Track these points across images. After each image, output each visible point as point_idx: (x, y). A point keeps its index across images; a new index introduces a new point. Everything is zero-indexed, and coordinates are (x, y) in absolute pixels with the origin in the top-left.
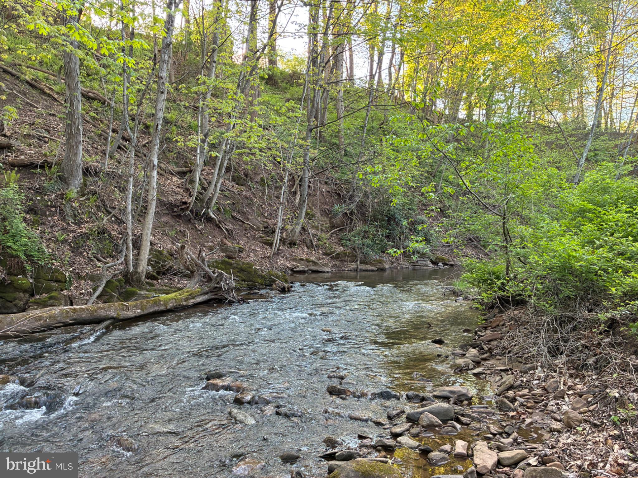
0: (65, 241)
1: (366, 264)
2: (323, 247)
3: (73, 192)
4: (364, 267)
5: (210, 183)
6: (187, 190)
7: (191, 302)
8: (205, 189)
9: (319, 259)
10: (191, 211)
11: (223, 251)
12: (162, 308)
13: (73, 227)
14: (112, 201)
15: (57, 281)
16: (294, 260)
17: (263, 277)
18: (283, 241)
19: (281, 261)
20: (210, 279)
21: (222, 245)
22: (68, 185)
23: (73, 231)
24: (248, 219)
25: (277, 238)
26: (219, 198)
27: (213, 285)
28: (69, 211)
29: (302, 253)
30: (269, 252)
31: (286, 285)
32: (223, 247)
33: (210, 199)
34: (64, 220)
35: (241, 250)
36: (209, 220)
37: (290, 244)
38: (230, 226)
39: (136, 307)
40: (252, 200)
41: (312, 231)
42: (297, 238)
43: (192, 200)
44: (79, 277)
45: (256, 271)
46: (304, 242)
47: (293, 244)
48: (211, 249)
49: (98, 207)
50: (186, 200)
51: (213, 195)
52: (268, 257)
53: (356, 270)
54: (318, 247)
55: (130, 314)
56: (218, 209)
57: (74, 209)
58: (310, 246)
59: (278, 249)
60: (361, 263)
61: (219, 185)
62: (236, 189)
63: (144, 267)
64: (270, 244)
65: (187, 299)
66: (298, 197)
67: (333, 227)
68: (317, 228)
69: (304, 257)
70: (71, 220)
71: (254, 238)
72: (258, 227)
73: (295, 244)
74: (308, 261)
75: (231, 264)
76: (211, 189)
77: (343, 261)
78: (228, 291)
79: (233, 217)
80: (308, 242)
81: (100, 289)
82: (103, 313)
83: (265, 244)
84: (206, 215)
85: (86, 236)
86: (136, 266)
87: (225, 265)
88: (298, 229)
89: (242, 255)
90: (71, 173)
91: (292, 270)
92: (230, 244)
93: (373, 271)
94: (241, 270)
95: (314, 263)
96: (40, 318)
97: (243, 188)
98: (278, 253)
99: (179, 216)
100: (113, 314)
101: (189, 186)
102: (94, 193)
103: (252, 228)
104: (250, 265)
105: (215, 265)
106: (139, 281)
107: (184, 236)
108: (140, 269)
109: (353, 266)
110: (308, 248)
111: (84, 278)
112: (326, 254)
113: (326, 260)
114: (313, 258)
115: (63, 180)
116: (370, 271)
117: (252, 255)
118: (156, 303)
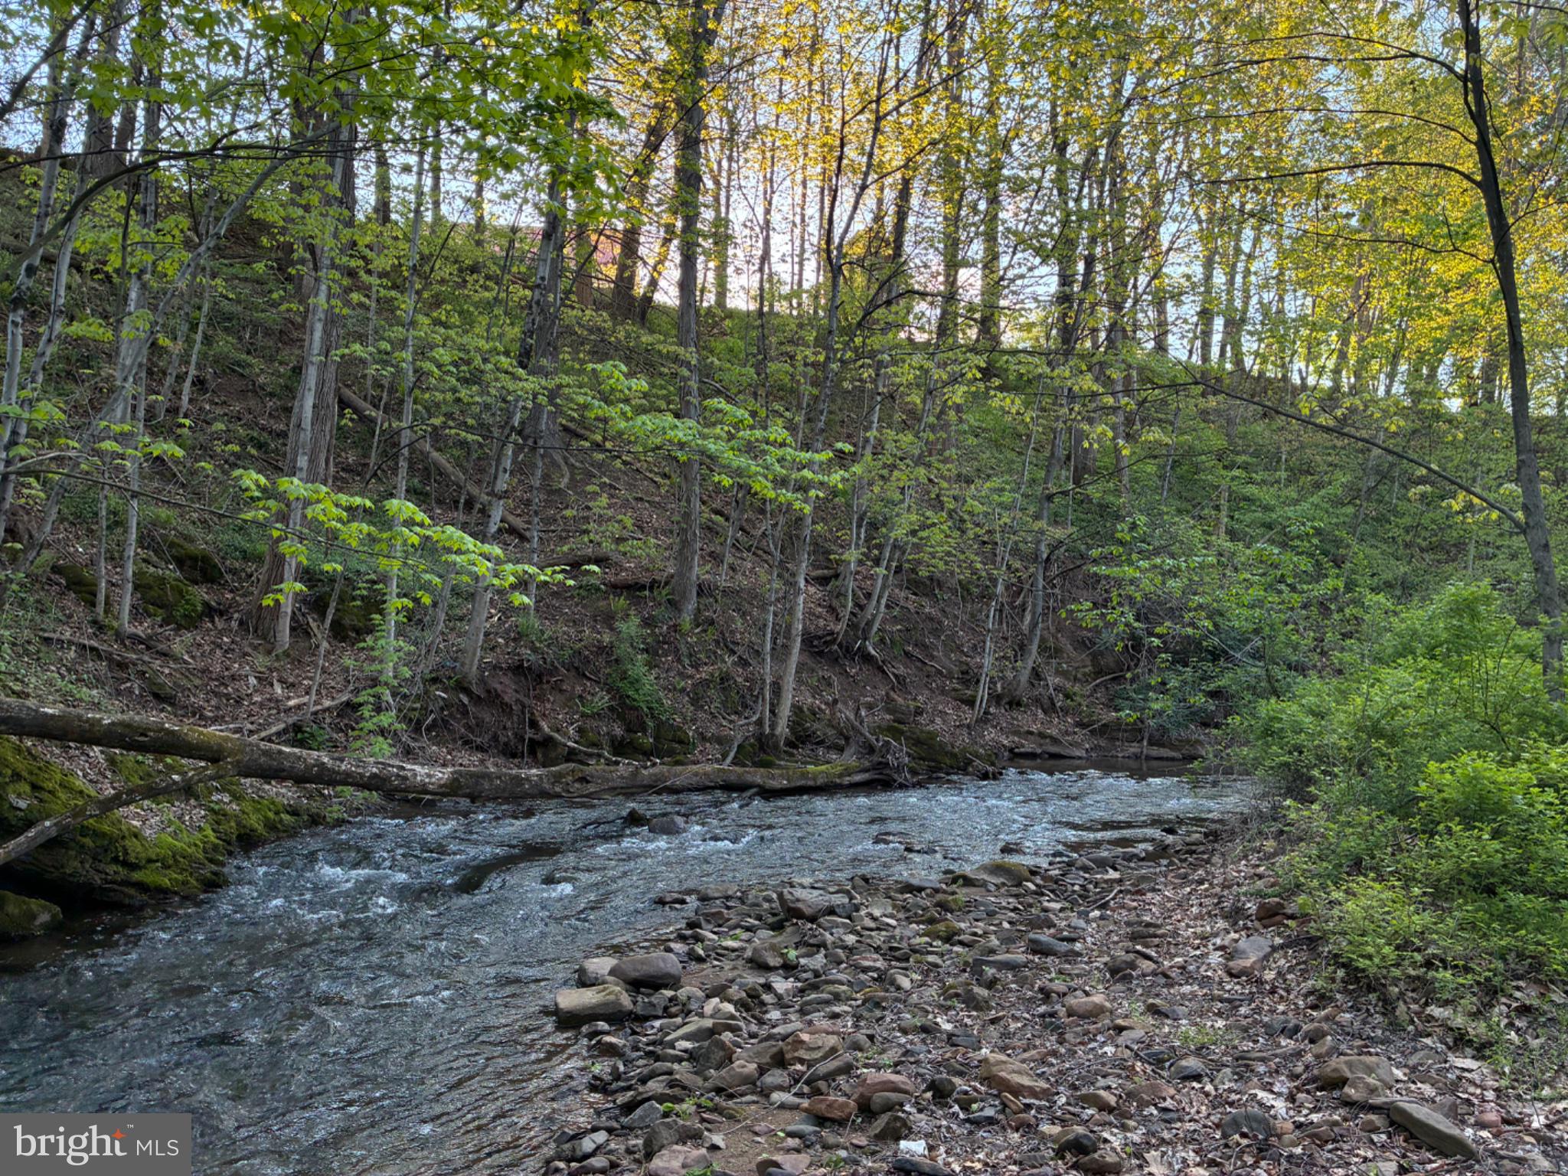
0: (683, 690)
1: (1163, 745)
2: (1075, 711)
3: (686, 620)
4: (1155, 751)
5: (868, 596)
6: (832, 609)
7: (847, 780)
8: (862, 608)
9: (1067, 733)
10: (840, 645)
11: (888, 711)
12: (811, 783)
13: (690, 671)
14: (732, 632)
15: (681, 742)
16: (1017, 733)
17: (954, 755)
18: (996, 698)
19: (990, 734)
20: (871, 750)
21: (889, 699)
22: (680, 611)
23: (691, 677)
24: (932, 658)
25: (983, 693)
26: (883, 622)
27: (876, 758)
28: (684, 649)
29: (1033, 721)
30: (969, 716)
31: (990, 769)
32: (890, 706)
33: (870, 624)
34: (679, 661)
35: (919, 712)
36: (867, 658)
37: (1010, 703)
38: (901, 670)
39: (782, 776)
40: (940, 623)
41: (1053, 680)
42: (1023, 692)
43: (840, 627)
44: (704, 738)
45: (941, 745)
46: (1037, 701)
47: (1015, 704)
48: (870, 707)
49: (717, 642)
50: (831, 626)
51: (874, 616)
52: (968, 726)
53: (1137, 757)
54: (1065, 711)
55: (775, 784)
56: (882, 640)
57: (690, 646)
58: (1050, 708)
59: (986, 713)
60: (1151, 744)
61: (884, 601)
62: (911, 601)
63: (782, 729)
64: (971, 702)
65: (841, 776)
66: (1028, 618)
67: (1099, 672)
68: (1064, 674)
69: (1034, 728)
70: (687, 662)
71: (943, 692)
72: (950, 672)
73: (1019, 704)
74: (1041, 735)
75: (902, 733)
76: (871, 610)
77: (1114, 739)
78: (899, 769)
79: (907, 653)
80: (1046, 701)
81: (732, 754)
82: (749, 778)
83: (963, 701)
84: (862, 650)
85: (706, 683)
86: (773, 726)
87: (896, 733)
88: (1025, 676)
89: (922, 720)
90: (684, 596)
91: (1011, 750)
92: (900, 700)
93: (1173, 759)
94: (918, 742)
95: (1055, 741)
96: (696, 774)
97: (925, 601)
98: (985, 719)
99: (820, 654)
100: (759, 781)
101: (835, 603)
102: (712, 623)
103: (940, 672)
104: (932, 735)
105: (877, 730)
106: (776, 747)
107: (830, 685)
108: (778, 731)
109: (1134, 748)
110: (1045, 712)
111: (709, 740)
112: (1081, 725)
113: (1080, 735)
114: (1054, 732)
115: (674, 605)
116: (1167, 759)
117: (938, 720)
118: (804, 775)
